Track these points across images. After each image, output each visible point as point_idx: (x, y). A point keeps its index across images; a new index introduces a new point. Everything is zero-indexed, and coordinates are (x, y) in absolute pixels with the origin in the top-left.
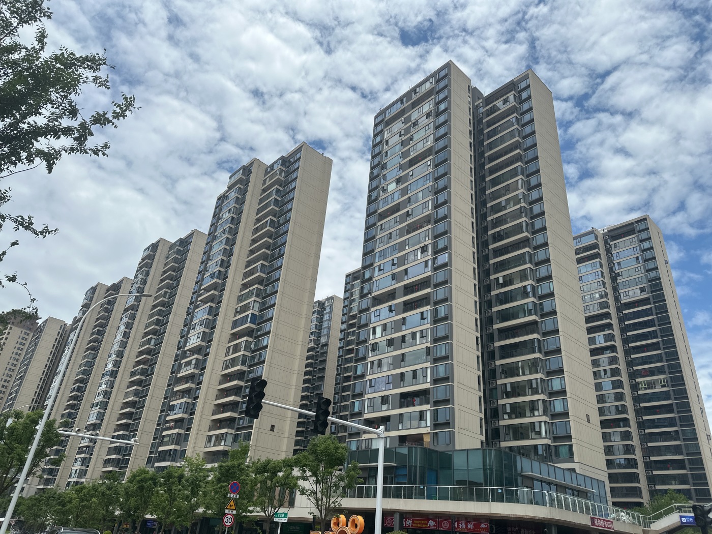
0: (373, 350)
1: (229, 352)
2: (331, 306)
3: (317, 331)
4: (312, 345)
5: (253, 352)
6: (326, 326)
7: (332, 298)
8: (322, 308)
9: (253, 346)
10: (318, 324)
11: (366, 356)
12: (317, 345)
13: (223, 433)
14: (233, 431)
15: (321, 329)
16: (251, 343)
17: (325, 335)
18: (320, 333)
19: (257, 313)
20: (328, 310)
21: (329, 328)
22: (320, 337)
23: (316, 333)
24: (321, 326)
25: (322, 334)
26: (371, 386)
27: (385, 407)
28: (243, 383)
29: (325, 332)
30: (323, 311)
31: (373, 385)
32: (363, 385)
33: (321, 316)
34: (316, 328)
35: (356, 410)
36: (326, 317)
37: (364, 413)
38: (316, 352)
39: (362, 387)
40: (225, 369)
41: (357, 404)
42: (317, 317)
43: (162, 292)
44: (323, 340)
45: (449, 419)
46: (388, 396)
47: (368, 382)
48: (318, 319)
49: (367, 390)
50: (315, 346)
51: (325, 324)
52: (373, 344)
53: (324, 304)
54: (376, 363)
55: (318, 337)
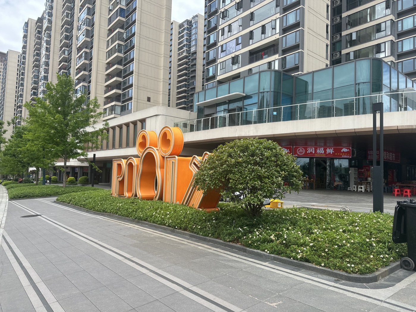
0: (223, 18)
1: (109, 45)
2: (196, 22)
3: (188, 43)
4: (185, 54)
5: (126, 41)
6: (194, 38)
7: (197, 16)
8: (190, 26)
9: (124, 36)
10: (188, 38)
11: (218, 25)
12: (189, 54)
13: (113, 106)
14: (120, 104)
15: (190, 42)
16: (123, 33)
17: (193, 46)
18: (190, 45)
19: (125, 8)
20: (194, 26)
21: (196, 40)
22: (190, 48)
23: (187, 45)
24: (191, 39)
25: (192, 45)
26: (222, 51)
27: (235, 67)
28: (122, 67)
29: (193, 43)
30: (191, 28)
31: (224, 49)
32: (215, 52)
33: (190, 31)
34: (187, 42)
35: (211, 74)
36: (193, 32)
37: (218, 76)
38: (189, 60)
39: (215, 54)
40: (109, 58)
41: (211, 70)
42: (187, 33)
43: (65, 14)
44: (193, 49)
45: (298, 63)
46: (238, 56)
47: (220, 48)
48: (188, 34)
49: (219, 56)
50: (188, 55)
51: (193, 37)
52: (223, 12)
53: (191, 22)
54: (226, 29)
55: (189, 48)
